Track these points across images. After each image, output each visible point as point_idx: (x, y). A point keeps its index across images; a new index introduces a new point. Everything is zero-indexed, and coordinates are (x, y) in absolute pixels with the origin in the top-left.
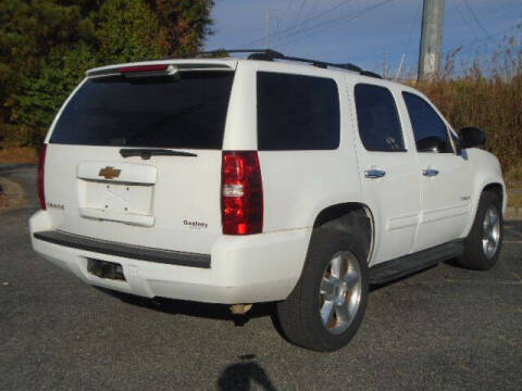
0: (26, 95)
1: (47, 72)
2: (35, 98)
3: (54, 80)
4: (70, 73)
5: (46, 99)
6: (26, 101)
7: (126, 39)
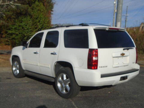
2: (13, 31)
3: (19, 26)
6: (10, 32)
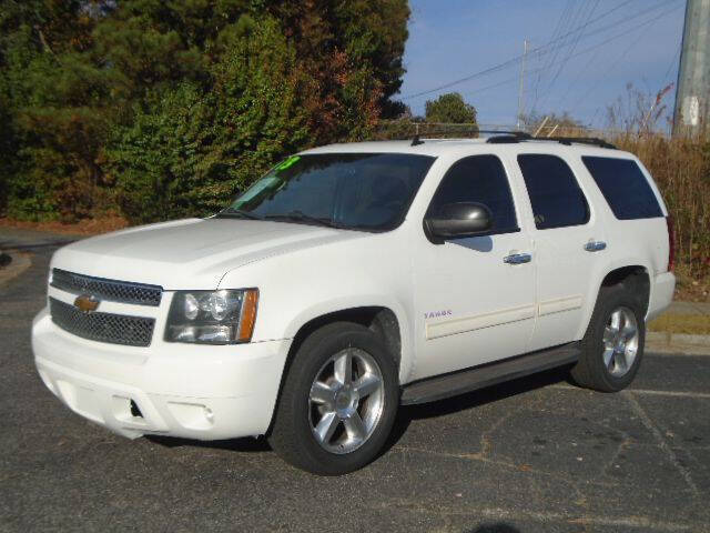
0: (116, 148)
1: (140, 118)
4: (168, 121)
5: (139, 154)
7: (250, 76)
